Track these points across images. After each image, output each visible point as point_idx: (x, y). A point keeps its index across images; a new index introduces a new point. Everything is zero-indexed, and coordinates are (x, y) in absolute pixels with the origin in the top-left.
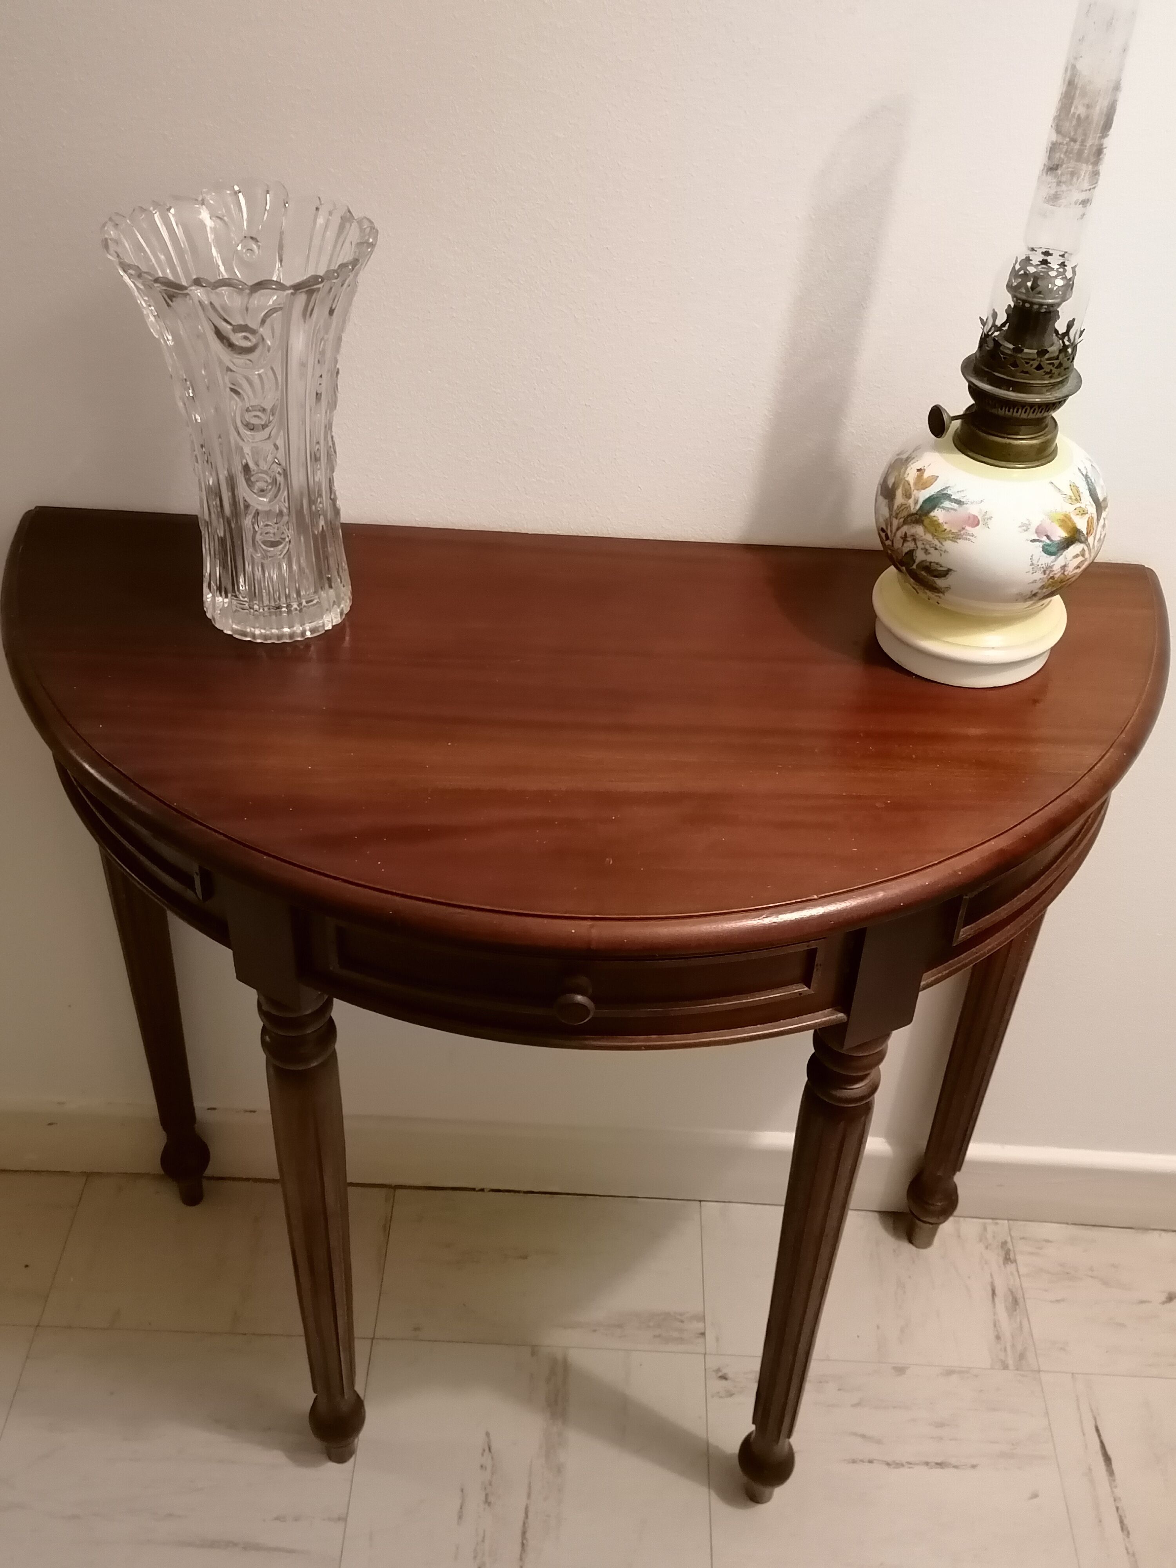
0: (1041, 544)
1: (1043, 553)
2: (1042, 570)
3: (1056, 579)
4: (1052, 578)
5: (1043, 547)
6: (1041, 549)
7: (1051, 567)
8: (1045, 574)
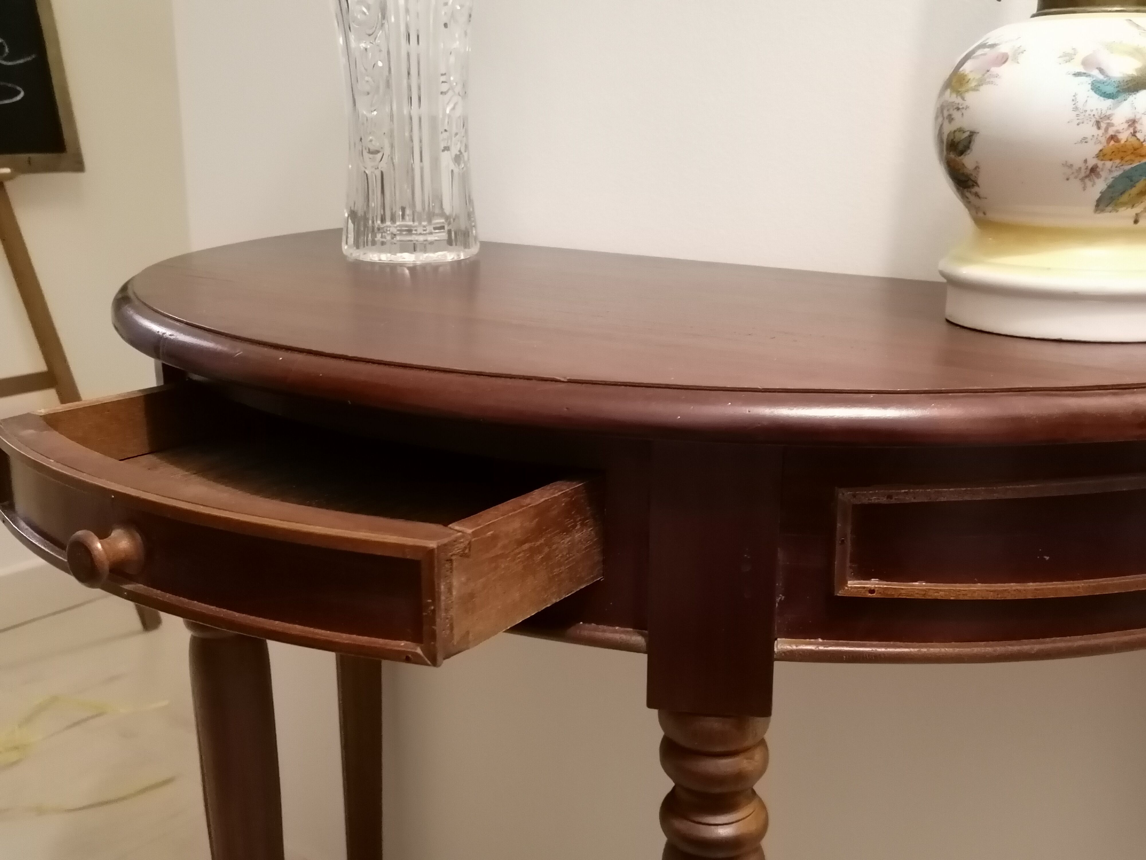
0: (1089, 80)
1: (1092, 93)
2: (1093, 120)
3: (1122, 142)
4: (1113, 137)
5: (1093, 84)
6: (1089, 87)
7: (1108, 117)
8: (1099, 128)
